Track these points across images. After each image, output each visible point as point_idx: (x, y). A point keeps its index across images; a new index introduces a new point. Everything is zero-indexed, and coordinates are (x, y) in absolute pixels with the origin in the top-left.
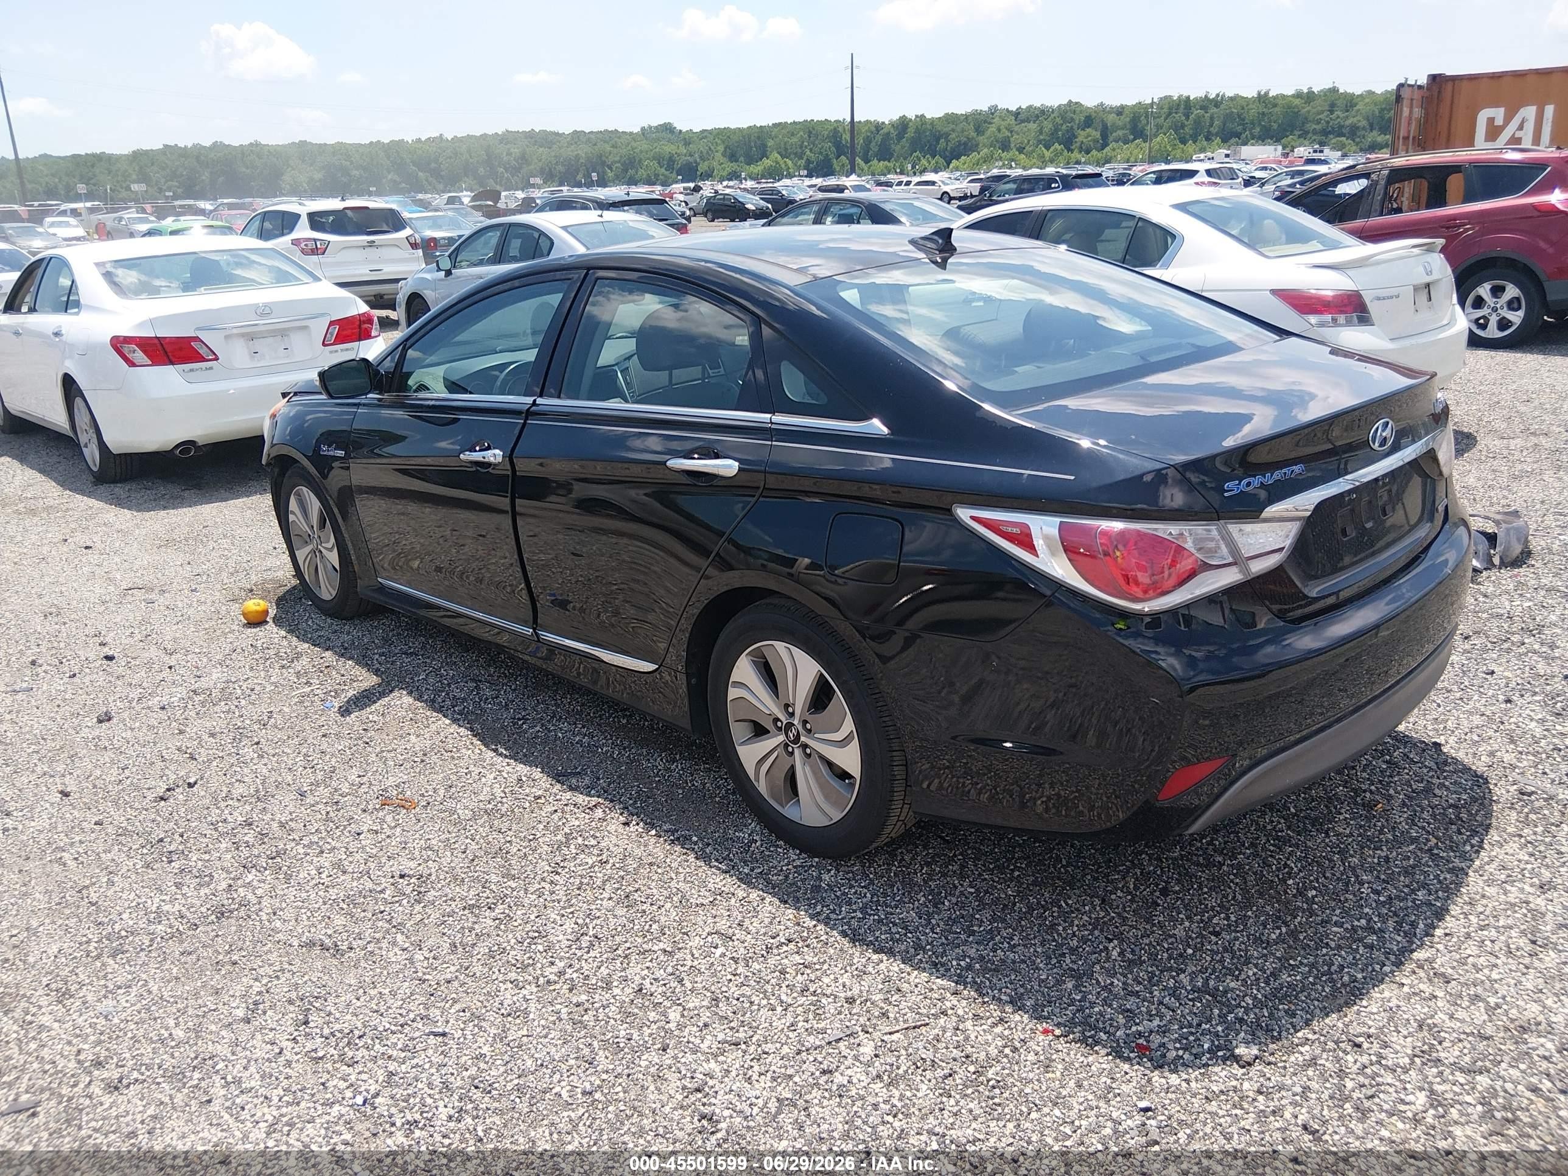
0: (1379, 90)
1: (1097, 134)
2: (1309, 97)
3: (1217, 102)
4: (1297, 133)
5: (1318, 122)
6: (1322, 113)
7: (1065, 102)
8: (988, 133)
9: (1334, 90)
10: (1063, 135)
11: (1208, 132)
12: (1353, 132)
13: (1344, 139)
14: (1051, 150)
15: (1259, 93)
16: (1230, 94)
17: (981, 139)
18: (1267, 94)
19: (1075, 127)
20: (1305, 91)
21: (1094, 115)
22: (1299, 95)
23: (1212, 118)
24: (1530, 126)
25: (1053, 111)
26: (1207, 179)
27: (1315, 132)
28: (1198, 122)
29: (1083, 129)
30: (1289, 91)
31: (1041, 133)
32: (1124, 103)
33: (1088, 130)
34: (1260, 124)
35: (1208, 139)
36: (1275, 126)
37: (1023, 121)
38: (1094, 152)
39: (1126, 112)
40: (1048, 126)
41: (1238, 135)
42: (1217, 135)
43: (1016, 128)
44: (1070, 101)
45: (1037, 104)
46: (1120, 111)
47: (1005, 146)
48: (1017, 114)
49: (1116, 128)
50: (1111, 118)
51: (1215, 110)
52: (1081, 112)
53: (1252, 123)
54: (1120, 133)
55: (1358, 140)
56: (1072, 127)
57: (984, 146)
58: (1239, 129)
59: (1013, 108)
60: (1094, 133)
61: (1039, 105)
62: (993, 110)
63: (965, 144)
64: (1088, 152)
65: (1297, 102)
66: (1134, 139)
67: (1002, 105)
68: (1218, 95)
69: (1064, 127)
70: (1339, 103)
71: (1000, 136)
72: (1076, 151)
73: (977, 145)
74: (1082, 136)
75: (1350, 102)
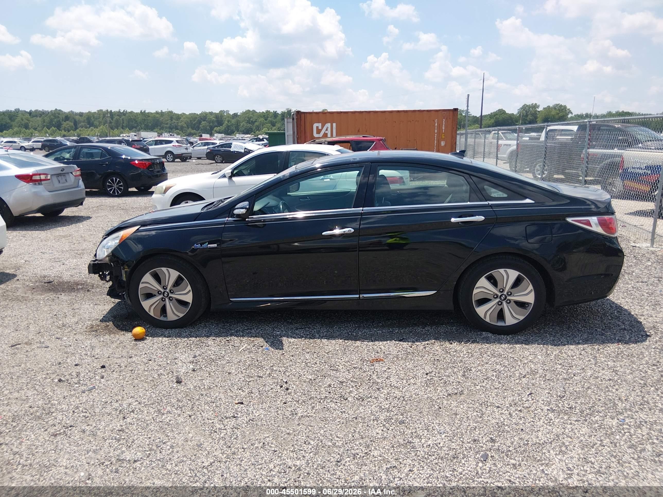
0: (187, 113)
1: (72, 124)
2: (162, 114)
3: (125, 113)
4: (159, 127)
5: (167, 124)
6: (168, 120)
7: (54, 109)
8: (17, 120)
9: (171, 112)
10: (55, 123)
11: (123, 125)
12: (182, 129)
13: (178, 131)
14: (51, 129)
15: (141, 111)
16: (129, 111)
17: (13, 123)
18: (145, 111)
19: (61, 120)
20: (160, 112)
21: (69, 116)
22: (157, 113)
23: (123, 120)
24: (329, 129)
25: (48, 113)
26: (177, 144)
27: (166, 128)
28: (117, 121)
29: (65, 121)
30: (153, 111)
31: (44, 122)
32: (81, 111)
33: (67, 122)
34: (144, 124)
35: (122, 128)
36: (150, 125)
37: (34, 116)
38: (72, 131)
39: (84, 115)
40: (47, 119)
41: (136, 128)
42: (126, 127)
43: (31, 119)
44: (56, 109)
45: (40, 109)
46: (81, 114)
47: (26, 127)
48: (30, 113)
49: (80, 122)
50: (77, 118)
51: (124, 117)
52: (62, 114)
53: (140, 123)
54: (83, 124)
55: (184, 131)
56: (59, 121)
57: (16, 126)
58: (135, 125)
59: (28, 110)
60: (71, 123)
61: (41, 110)
62: (17, 111)
63: (5, 125)
64: (69, 131)
65: (157, 115)
66: (90, 127)
67: (22, 109)
68: (124, 111)
69: (55, 120)
70: (174, 117)
71: (23, 123)
72: (63, 131)
73: (11, 126)
74: (65, 124)
75: (178, 117)
